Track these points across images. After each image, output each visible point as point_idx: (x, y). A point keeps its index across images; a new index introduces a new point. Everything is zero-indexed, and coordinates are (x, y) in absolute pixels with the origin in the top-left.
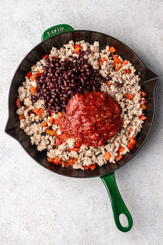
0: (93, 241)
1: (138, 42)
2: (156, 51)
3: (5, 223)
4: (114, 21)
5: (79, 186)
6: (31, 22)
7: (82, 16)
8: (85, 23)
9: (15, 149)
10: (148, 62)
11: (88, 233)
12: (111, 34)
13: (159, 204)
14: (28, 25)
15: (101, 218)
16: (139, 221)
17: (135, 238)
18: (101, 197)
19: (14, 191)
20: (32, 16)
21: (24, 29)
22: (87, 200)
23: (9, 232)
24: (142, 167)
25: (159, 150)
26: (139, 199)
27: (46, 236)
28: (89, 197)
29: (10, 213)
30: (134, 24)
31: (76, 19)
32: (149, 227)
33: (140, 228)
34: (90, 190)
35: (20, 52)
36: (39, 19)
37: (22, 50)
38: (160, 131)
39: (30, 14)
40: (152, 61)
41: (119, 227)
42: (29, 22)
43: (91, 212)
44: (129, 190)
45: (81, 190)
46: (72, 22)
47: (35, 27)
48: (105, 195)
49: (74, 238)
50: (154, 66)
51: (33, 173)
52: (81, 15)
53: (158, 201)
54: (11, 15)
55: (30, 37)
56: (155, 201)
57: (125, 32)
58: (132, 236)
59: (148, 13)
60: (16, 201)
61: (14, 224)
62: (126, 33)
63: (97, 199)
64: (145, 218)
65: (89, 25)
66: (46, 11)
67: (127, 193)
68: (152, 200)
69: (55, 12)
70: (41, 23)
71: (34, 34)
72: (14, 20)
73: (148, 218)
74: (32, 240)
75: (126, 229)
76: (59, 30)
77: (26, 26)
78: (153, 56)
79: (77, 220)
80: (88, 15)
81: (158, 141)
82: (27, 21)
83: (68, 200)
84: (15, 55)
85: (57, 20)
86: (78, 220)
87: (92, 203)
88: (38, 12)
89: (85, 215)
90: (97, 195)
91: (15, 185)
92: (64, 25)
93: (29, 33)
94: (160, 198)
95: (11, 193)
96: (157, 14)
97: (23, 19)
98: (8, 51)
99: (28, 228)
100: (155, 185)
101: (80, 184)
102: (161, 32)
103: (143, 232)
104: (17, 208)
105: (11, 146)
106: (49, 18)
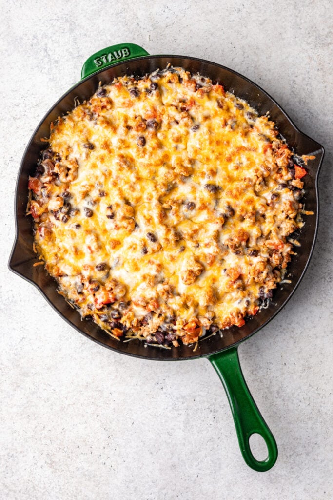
0: (187, 488)
1: (273, 74)
2: (311, 93)
3: (4, 455)
4: (222, 32)
5: (156, 375)
6: (51, 37)
7: (155, 22)
8: (162, 37)
9: (21, 301)
10: (294, 115)
11: (178, 471)
12: (216, 58)
13: (322, 408)
14: (43, 44)
15: (203, 440)
16: (283, 444)
17: (274, 481)
18: (202, 396)
19: (22, 389)
20: (52, 24)
21: (37, 52)
22: (173, 404)
23: (13, 473)
24: (287, 332)
25: (321, 296)
26: (280, 398)
27: (89, 480)
28: (178, 396)
29: (14, 434)
30: (263, 38)
31: (144, 29)
32: (304, 456)
33: (285, 460)
34: (179, 382)
35: (29, 100)
36: (66, 31)
37: (33, 96)
38: (321, 257)
39: (47, 20)
40: (303, 114)
41: (249, 461)
42: (46, 38)
43: (182, 426)
44: (259, 380)
45: (160, 382)
46: (135, 36)
47: (59, 47)
48: (210, 391)
49: (148, 483)
50: (307, 123)
51: (60, 350)
52: (153, 21)
53: (322, 402)
54: (8, 23)
55: (49, 69)
56: (315, 401)
57: (246, 55)
58: (269, 475)
59: (291, 15)
60: (25, 408)
61: (23, 456)
62: (248, 57)
63: (193, 400)
64: (294, 439)
65: (170, 42)
66: (82, 13)
67: (256, 387)
68: (309, 400)
69: (100, 15)
70: (71, 39)
71: (57, 62)
72: (14, 33)
73: (301, 439)
74: (61, 488)
75: (264, 465)
76: (118, 55)
77: (39, 45)
78: (304, 103)
79: (154, 446)
80: (168, 20)
81: (319, 278)
82: (43, 35)
83: (134, 403)
84: (18, 106)
85: (104, 32)
86: (156, 445)
87: (184, 409)
88: (65, 16)
89: (170, 434)
90: (194, 392)
91: (23, 375)
92: (127, 46)
93: (46, 60)
94: (325, 396)
95: (16, 392)
96: (310, 16)
97: (34, 32)
98: (4, 97)
99: (52, 464)
100: (314, 370)
101: (158, 369)
102: (318, 54)
103: (292, 468)
104: (28, 422)
105: (13, 295)
106: (87, 29)
